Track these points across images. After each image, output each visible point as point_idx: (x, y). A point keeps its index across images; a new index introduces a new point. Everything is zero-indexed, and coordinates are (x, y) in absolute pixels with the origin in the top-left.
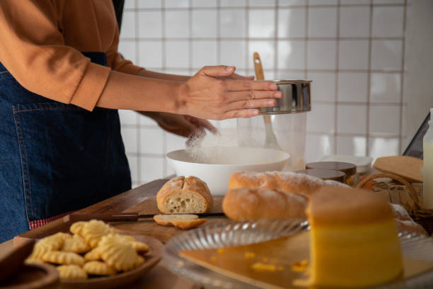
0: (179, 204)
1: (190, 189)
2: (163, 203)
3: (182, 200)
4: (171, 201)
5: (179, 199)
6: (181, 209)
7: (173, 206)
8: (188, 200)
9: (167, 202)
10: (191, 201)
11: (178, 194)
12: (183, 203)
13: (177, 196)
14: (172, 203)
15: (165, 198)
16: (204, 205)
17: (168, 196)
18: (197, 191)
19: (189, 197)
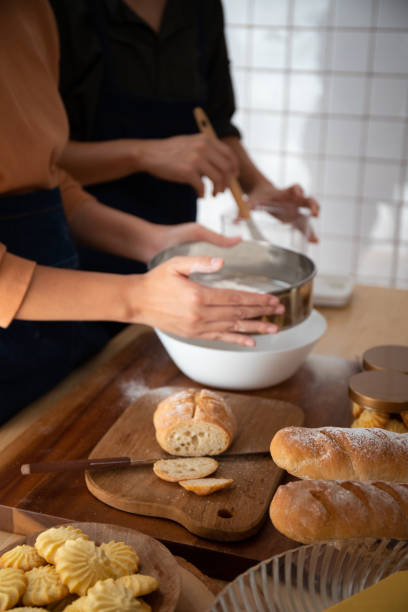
0: (189, 439)
1: (206, 419)
2: (166, 439)
3: (193, 434)
4: (176, 436)
5: (188, 433)
6: (192, 446)
7: (180, 442)
8: (202, 434)
9: (172, 437)
10: (206, 434)
11: (186, 427)
12: (194, 438)
13: (186, 428)
14: (179, 439)
15: (169, 432)
16: (224, 440)
17: (173, 429)
18: (216, 422)
19: (203, 430)
